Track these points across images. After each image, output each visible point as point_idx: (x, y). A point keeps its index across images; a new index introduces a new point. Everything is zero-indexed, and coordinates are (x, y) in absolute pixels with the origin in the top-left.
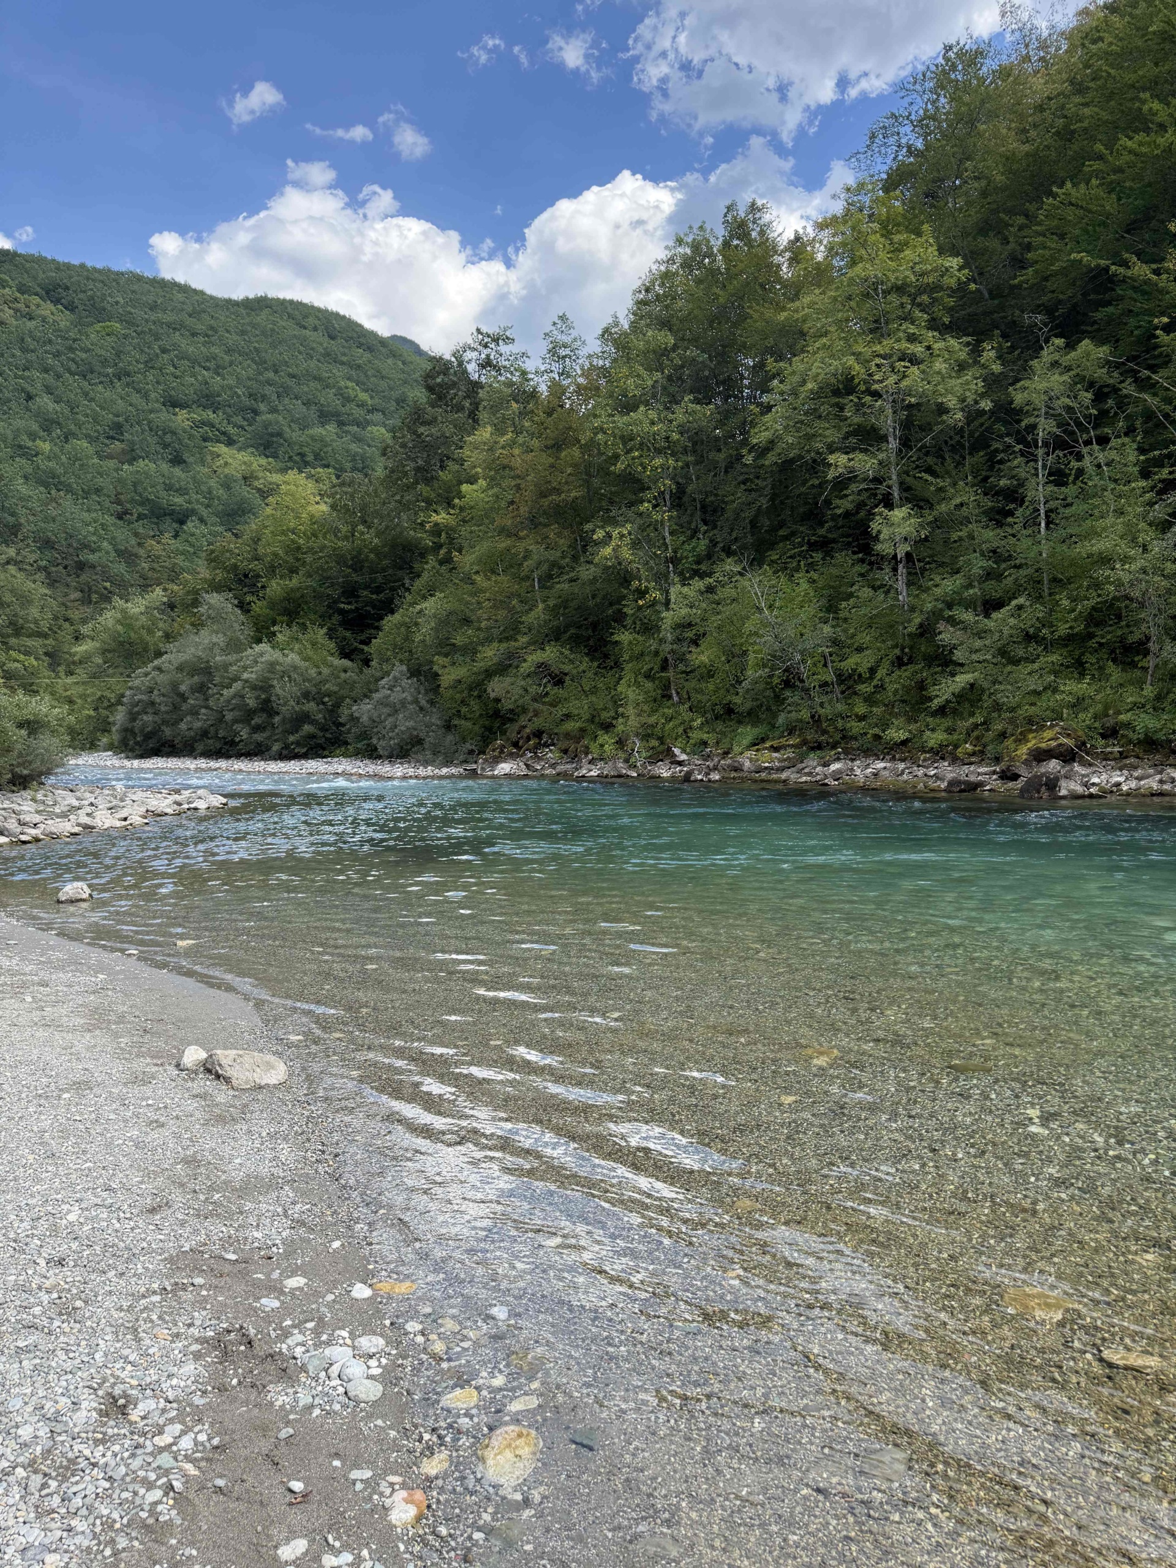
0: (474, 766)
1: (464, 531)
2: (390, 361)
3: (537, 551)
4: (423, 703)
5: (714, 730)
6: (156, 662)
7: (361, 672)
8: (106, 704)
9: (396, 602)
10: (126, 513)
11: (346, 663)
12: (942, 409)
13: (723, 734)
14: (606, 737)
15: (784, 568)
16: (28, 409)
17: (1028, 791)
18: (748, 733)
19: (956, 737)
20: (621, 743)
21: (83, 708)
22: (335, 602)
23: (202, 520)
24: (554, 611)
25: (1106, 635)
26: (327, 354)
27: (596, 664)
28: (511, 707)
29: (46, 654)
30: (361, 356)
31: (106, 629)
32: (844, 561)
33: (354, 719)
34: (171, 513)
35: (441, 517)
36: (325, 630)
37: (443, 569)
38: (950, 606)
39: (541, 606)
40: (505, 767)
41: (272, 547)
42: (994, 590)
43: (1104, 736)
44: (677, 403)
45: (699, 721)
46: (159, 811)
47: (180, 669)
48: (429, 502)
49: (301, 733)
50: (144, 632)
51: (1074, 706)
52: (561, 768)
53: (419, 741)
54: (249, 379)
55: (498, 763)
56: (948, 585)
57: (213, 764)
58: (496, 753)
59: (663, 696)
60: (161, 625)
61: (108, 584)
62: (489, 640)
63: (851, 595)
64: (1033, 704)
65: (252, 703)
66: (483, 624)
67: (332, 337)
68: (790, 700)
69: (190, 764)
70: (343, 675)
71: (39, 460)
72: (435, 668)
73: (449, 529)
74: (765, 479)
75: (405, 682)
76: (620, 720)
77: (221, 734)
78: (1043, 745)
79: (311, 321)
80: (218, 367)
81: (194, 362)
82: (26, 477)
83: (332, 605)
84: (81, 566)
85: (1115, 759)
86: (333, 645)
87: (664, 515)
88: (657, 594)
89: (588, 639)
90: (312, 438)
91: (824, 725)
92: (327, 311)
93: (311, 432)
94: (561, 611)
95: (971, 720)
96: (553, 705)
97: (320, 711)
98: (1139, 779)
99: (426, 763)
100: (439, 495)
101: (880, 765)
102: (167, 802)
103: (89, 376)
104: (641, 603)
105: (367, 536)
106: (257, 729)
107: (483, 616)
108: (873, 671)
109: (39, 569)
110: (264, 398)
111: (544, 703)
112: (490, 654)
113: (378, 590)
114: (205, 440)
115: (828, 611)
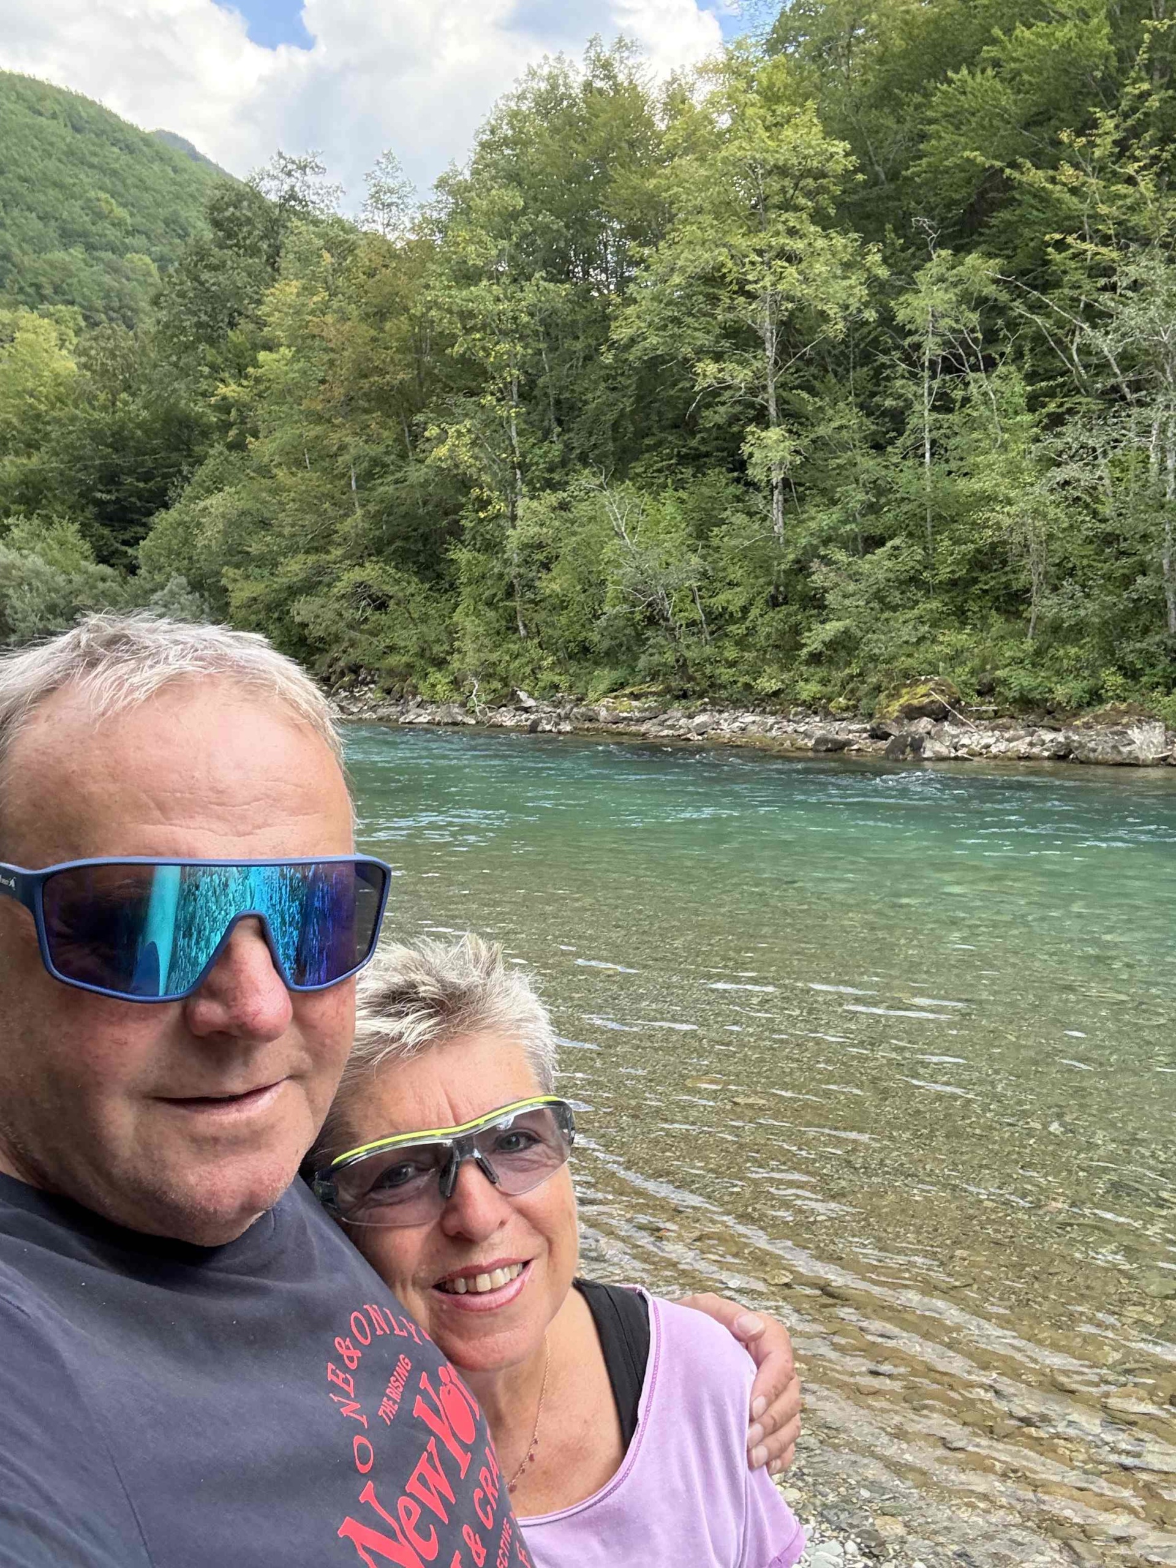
1: (261, 409)
2: (156, 167)
3: (356, 445)
5: (567, 671)
7: (125, 581)
9: (170, 493)
11: (105, 569)
12: (823, 316)
13: (577, 676)
14: (438, 675)
15: (649, 486)
17: (893, 752)
18: (606, 676)
19: (829, 689)
20: (456, 683)
22: (91, 489)
24: (375, 518)
25: (988, 581)
26: (71, 152)
27: (427, 586)
28: (321, 634)
30: (117, 157)
32: (717, 478)
35: (230, 389)
36: (77, 526)
37: (234, 456)
38: (826, 542)
39: (359, 512)
42: (875, 525)
43: (980, 693)
44: (528, 278)
45: (550, 660)
48: (214, 368)
51: (952, 659)
52: (383, 712)
56: (823, 519)
59: (508, 629)
62: (294, 550)
63: (723, 522)
64: (910, 656)
66: (287, 531)
67: (77, 129)
68: (651, 642)
70: (100, 585)
72: (224, 581)
73: (243, 407)
74: (629, 377)
75: (185, 598)
76: (456, 656)
78: (915, 702)
79: (48, 105)
83: (86, 495)
85: (989, 718)
86: (87, 546)
87: (511, 411)
88: (501, 507)
89: (418, 553)
90: (52, 265)
91: (691, 670)
93: (49, 256)
94: (384, 517)
95: (847, 671)
96: (374, 634)
98: (1009, 740)
100: (227, 360)
101: (749, 718)
104: (482, 515)
105: (132, 407)
107: (286, 523)
108: (745, 610)
111: (362, 632)
112: (295, 568)
113: (147, 477)
115: (699, 538)
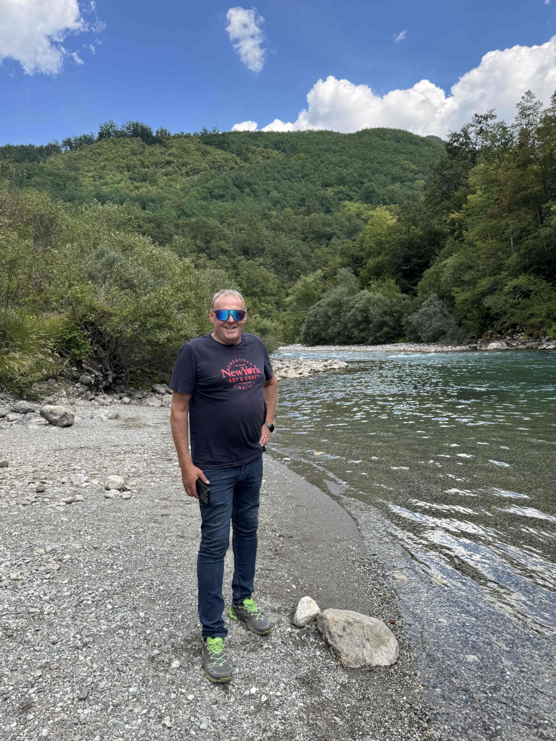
0: (475, 345)
1: (468, 220)
2: (426, 148)
3: (514, 224)
4: (446, 312)
6: (318, 303)
7: (412, 299)
8: (298, 323)
9: (431, 262)
10: (306, 238)
11: (405, 295)
16: (268, 198)
21: (289, 325)
22: (400, 266)
23: (338, 237)
24: (523, 256)
26: (395, 150)
27: (550, 284)
28: (497, 311)
29: (275, 303)
30: (412, 148)
31: (298, 289)
33: (409, 323)
34: (325, 236)
35: (455, 215)
36: (394, 280)
37: (457, 241)
39: (515, 255)
40: (493, 345)
41: (370, 244)
46: (316, 370)
47: (328, 305)
48: (449, 209)
49: (383, 332)
50: (313, 290)
52: (528, 345)
53: (444, 333)
54: (359, 168)
55: (489, 343)
57: (343, 348)
58: (488, 338)
60: (321, 286)
61: (299, 271)
62: (484, 276)
65: (359, 318)
66: (480, 268)
67: (398, 142)
69: (332, 348)
70: (403, 302)
71: (271, 219)
72: (453, 294)
73: (460, 221)
75: (436, 302)
77: (346, 334)
79: (388, 136)
80: (346, 165)
81: (335, 165)
82: (267, 228)
83: (398, 268)
84: (289, 264)
86: (398, 287)
89: (545, 270)
90: (389, 191)
92: (395, 130)
93: (388, 188)
94: (528, 256)
96: (523, 309)
97: (392, 320)
99: (447, 344)
100: (454, 204)
102: (321, 365)
103: (291, 179)
105: (416, 231)
106: (362, 331)
107: (480, 263)
109: (272, 266)
110: (366, 176)
111: (517, 309)
112: (484, 283)
113: (421, 257)
114: (340, 200)
